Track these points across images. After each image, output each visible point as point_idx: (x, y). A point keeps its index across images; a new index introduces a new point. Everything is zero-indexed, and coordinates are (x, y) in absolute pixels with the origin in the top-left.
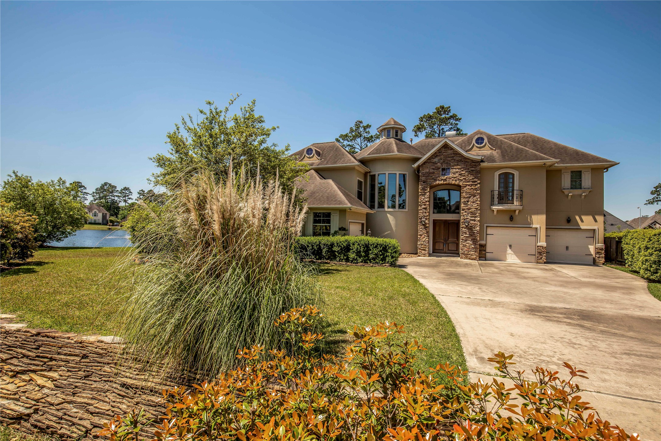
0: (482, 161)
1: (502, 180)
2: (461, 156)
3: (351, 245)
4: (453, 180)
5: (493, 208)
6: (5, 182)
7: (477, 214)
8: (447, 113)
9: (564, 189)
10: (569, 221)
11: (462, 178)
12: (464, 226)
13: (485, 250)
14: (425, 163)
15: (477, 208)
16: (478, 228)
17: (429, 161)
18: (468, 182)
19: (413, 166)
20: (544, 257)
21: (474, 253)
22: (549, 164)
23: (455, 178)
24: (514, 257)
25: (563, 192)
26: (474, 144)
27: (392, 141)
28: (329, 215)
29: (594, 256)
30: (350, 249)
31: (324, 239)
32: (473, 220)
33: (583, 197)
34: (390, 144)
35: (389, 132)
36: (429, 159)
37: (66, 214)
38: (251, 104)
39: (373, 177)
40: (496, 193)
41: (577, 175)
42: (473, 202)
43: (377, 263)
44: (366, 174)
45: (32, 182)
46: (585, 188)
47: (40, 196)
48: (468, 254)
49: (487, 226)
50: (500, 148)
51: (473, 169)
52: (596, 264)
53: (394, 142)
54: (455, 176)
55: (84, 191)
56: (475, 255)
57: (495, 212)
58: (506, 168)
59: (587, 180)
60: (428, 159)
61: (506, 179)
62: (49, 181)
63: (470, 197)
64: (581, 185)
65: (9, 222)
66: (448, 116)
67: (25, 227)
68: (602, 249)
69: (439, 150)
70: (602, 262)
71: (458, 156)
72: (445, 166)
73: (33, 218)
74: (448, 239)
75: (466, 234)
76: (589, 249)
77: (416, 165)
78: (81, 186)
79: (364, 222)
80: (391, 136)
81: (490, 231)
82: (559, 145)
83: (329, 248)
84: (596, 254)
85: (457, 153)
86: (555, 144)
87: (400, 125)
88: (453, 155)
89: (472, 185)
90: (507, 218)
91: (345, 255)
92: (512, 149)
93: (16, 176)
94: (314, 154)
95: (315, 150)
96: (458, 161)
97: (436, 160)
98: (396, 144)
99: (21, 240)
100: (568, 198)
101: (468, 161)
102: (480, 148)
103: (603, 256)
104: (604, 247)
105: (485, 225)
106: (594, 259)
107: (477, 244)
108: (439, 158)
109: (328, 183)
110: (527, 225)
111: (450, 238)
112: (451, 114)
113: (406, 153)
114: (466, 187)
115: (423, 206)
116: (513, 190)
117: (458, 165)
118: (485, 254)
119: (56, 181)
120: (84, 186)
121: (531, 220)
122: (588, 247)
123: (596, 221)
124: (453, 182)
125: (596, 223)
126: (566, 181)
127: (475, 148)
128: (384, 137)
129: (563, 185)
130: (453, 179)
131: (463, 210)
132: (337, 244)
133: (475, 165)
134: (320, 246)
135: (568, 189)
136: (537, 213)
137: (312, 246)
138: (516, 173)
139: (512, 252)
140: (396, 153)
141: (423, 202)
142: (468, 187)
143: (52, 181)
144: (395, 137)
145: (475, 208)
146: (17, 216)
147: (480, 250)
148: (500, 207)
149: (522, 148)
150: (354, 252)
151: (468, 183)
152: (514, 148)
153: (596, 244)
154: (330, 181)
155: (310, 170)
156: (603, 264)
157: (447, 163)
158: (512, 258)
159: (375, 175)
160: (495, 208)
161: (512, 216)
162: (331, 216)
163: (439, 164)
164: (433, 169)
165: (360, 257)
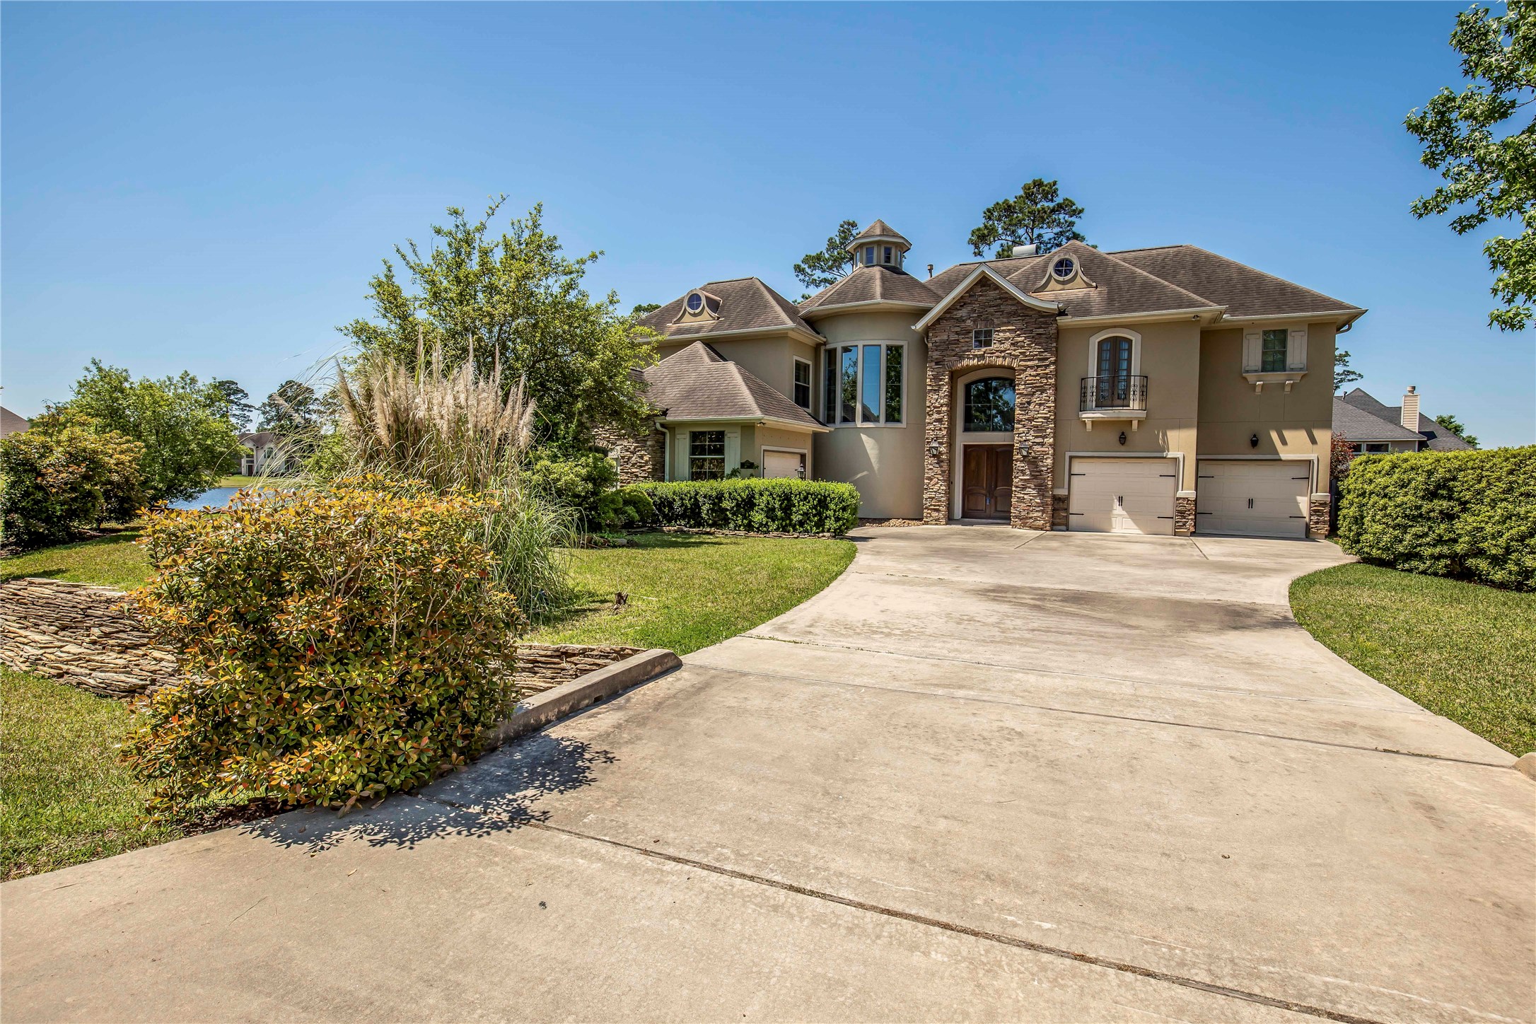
0: (1062, 313)
1: (1106, 355)
2: (1015, 302)
3: (757, 496)
4: (998, 357)
5: (1084, 416)
6: (79, 382)
7: (1049, 431)
8: (1050, 197)
9: (1247, 372)
10: (1254, 443)
11: (1016, 353)
12: (1019, 456)
13: (1066, 510)
14: (938, 321)
15: (1048, 418)
16: (1049, 461)
17: (948, 316)
18: (1030, 360)
19: (913, 328)
20: (1190, 522)
21: (1040, 514)
22: (1207, 316)
23: (1002, 352)
24: (1129, 522)
25: (1245, 379)
26: (1050, 275)
27: (876, 272)
28: (720, 436)
29: (1307, 519)
30: (755, 505)
31: (706, 487)
32: (1038, 444)
33: (1288, 389)
34: (871, 279)
35: (870, 251)
36: (949, 311)
37: (199, 444)
38: (534, 212)
39: (831, 354)
40: (1092, 383)
41: (1276, 340)
42: (1040, 405)
43: (806, 531)
44: (817, 347)
45: (131, 380)
46: (1292, 370)
47: (147, 409)
48: (1027, 518)
49: (1071, 458)
50: (1108, 282)
51: (1041, 331)
52: (1311, 536)
53: (878, 276)
54: (1002, 347)
55: (242, 402)
56: (1041, 517)
57: (1089, 426)
58: (1115, 327)
59: (1297, 353)
60: (945, 313)
61: (1114, 351)
62: (164, 378)
63: (1033, 394)
64: (1284, 361)
65: (95, 452)
66: (1054, 204)
67: (122, 463)
68: (1325, 503)
69: (970, 292)
70: (1323, 531)
71: (1010, 302)
72: (981, 327)
73: (136, 447)
74: (996, 487)
75: (1024, 474)
76: (1297, 503)
77: (919, 326)
78: (238, 391)
79: (808, 451)
80: (875, 263)
81: (1077, 467)
82: (1250, 271)
83: (714, 504)
84: (1311, 515)
85: (1007, 298)
86: (1241, 270)
87: (896, 235)
88: (999, 301)
89: (1038, 367)
90: (1113, 437)
91: (745, 517)
92: (1134, 283)
93: (100, 370)
94: (704, 307)
95: (707, 297)
96: (1011, 314)
97: (963, 313)
98: (883, 279)
99: (119, 486)
100: (1254, 390)
101: (1031, 313)
102: (1063, 283)
103: (1327, 519)
104: (1328, 500)
105: (1068, 454)
106: (1308, 527)
107: (1047, 494)
108: (969, 308)
109: (725, 369)
110: (1156, 453)
111: (999, 484)
112: (1059, 200)
113: (900, 299)
114: (1025, 371)
115: (936, 416)
116: (1129, 376)
117: (1008, 323)
118: (1067, 518)
119: (176, 379)
120: (242, 391)
121: (1164, 442)
122: (1296, 499)
123: (1314, 441)
124: (999, 362)
125: (1315, 446)
126: (1252, 353)
127: (1053, 282)
128: (860, 265)
129: (1244, 362)
130: (997, 354)
131: (1019, 421)
132: (730, 494)
133: (1045, 323)
134: (696, 499)
135: (1256, 371)
136: (1179, 426)
137: (682, 499)
138: (1136, 338)
139: (1124, 513)
140: (879, 299)
141: (935, 407)
142: (1029, 371)
143: (169, 379)
144: (883, 263)
145: (1045, 418)
146: (108, 442)
147: (1054, 510)
148: (1098, 415)
149: (1156, 282)
150: (762, 509)
151: (1029, 363)
152: (1138, 282)
153: (1311, 492)
154: (731, 366)
155: (695, 341)
156: (1326, 537)
157: (986, 320)
158: (1122, 524)
159: (835, 350)
160: (1087, 416)
161: (1123, 434)
162: (726, 438)
163: (969, 323)
164: (957, 333)
165: (773, 521)
